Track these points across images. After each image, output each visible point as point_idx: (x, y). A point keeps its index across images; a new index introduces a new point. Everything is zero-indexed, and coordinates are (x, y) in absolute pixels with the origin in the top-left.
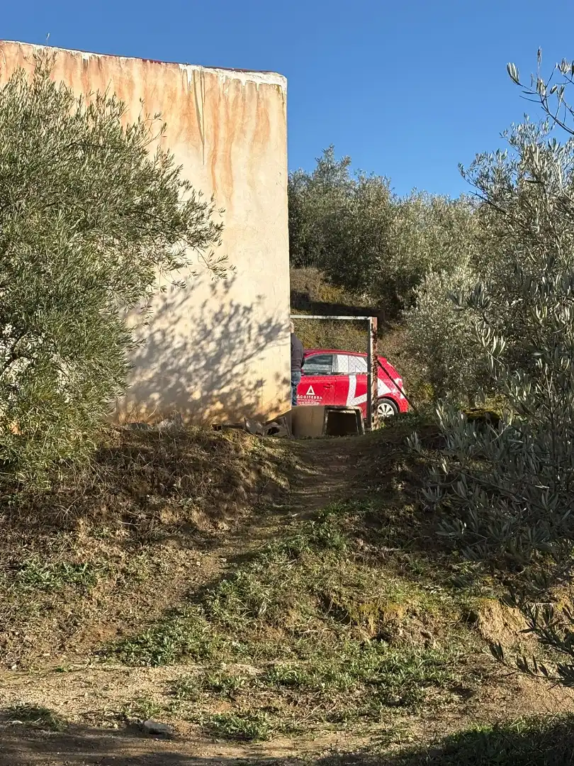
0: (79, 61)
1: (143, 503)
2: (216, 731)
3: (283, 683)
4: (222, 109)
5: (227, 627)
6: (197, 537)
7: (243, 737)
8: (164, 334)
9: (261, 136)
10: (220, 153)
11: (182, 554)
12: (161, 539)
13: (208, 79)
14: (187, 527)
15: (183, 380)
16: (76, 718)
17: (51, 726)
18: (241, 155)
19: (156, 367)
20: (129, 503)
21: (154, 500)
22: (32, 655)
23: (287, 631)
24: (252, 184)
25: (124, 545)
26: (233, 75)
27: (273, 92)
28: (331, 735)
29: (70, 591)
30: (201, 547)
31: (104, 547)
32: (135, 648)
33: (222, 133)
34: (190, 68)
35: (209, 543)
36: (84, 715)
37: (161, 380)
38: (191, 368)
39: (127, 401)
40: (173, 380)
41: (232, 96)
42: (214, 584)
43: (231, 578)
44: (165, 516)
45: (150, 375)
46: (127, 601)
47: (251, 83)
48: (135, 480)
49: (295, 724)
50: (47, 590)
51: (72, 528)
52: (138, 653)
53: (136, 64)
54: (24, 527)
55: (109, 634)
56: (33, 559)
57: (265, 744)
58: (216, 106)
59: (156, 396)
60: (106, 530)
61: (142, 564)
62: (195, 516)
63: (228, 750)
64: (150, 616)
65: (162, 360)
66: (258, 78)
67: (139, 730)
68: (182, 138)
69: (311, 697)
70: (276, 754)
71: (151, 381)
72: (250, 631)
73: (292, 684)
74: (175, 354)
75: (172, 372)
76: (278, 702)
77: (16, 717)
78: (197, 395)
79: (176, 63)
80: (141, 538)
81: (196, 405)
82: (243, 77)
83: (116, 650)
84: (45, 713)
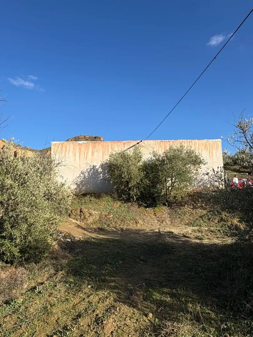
0: (189, 141)
1: (195, 203)
2: (197, 238)
3: (211, 231)
4: (211, 145)
5: (205, 222)
6: (203, 208)
7: (201, 239)
8: (203, 178)
9: (217, 148)
10: (211, 151)
11: (200, 210)
12: (198, 208)
13: (208, 141)
14: (202, 206)
15: (206, 184)
16: (177, 234)
17: (173, 234)
18: (214, 151)
19: (202, 183)
20: (193, 203)
21: (197, 202)
22: (176, 224)
23: (215, 223)
24: (216, 155)
25: (192, 209)
26: (212, 140)
27: (219, 142)
28: (215, 240)
29: (183, 215)
30: (203, 209)
31: (189, 209)
32: (190, 224)
33: (211, 148)
34: (205, 140)
35: (205, 209)
36: (178, 233)
37: (203, 185)
38: (208, 183)
39: (198, 187)
40: (205, 184)
41: (212, 143)
42: (204, 215)
43: (207, 214)
44: (199, 205)
45: (201, 184)
46: (191, 217)
47: (215, 141)
48: (194, 199)
49: (210, 238)
50: (180, 215)
51: (184, 206)
52: (190, 225)
53: (197, 140)
54: (178, 206)
55: (187, 222)
56: (178, 210)
57: (204, 240)
58: (210, 145)
59: (202, 187)
60: (189, 206)
61: (194, 212)
62: (203, 205)
63: (197, 241)
64: (194, 219)
65: (203, 181)
66: (216, 140)
67: (185, 236)
68: (204, 150)
69: (215, 234)
70: (204, 242)
71: (201, 185)
72: (209, 223)
73: (212, 231)
74: (205, 181)
75: (204, 183)
76: (209, 234)
77: (168, 232)
78: (209, 186)
79: (203, 139)
80: (195, 208)
81: (208, 188)
82: (214, 140)
83: (187, 224)
84: (173, 232)
